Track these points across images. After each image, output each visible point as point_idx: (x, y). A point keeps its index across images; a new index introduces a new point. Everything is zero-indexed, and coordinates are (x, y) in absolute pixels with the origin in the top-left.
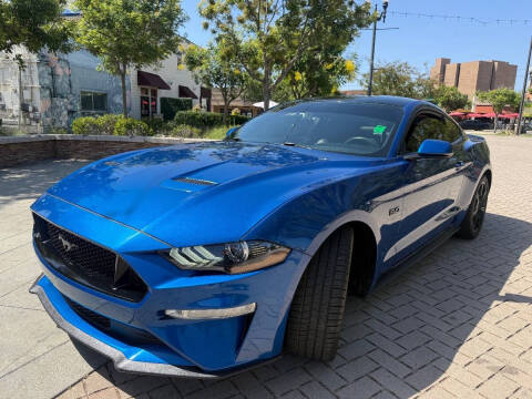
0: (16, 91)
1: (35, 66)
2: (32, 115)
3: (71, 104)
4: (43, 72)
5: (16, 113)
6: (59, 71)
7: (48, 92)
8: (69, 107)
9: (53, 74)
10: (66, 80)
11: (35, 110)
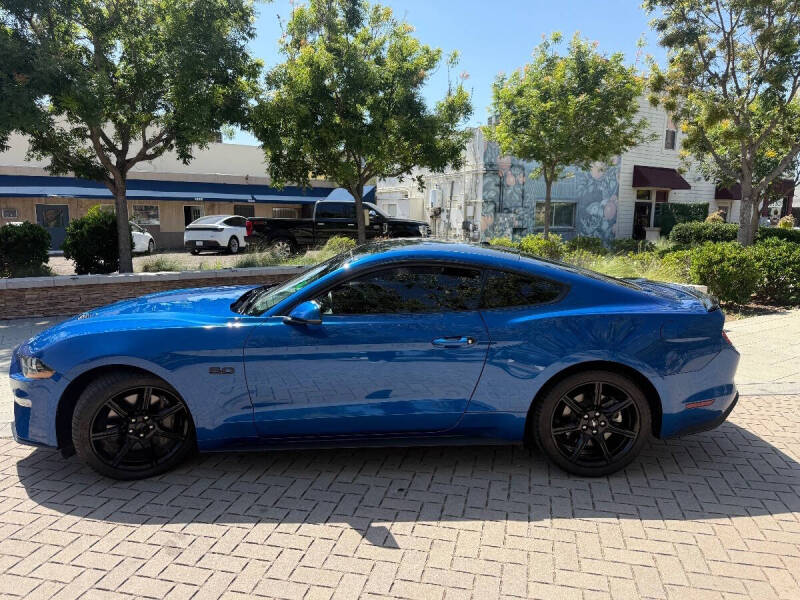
0: (461, 208)
1: (481, 177)
2: (471, 234)
3: (519, 219)
4: (488, 184)
5: (458, 232)
6: (510, 180)
7: (492, 207)
8: (517, 224)
9: (501, 185)
10: (519, 189)
11: (475, 229)
